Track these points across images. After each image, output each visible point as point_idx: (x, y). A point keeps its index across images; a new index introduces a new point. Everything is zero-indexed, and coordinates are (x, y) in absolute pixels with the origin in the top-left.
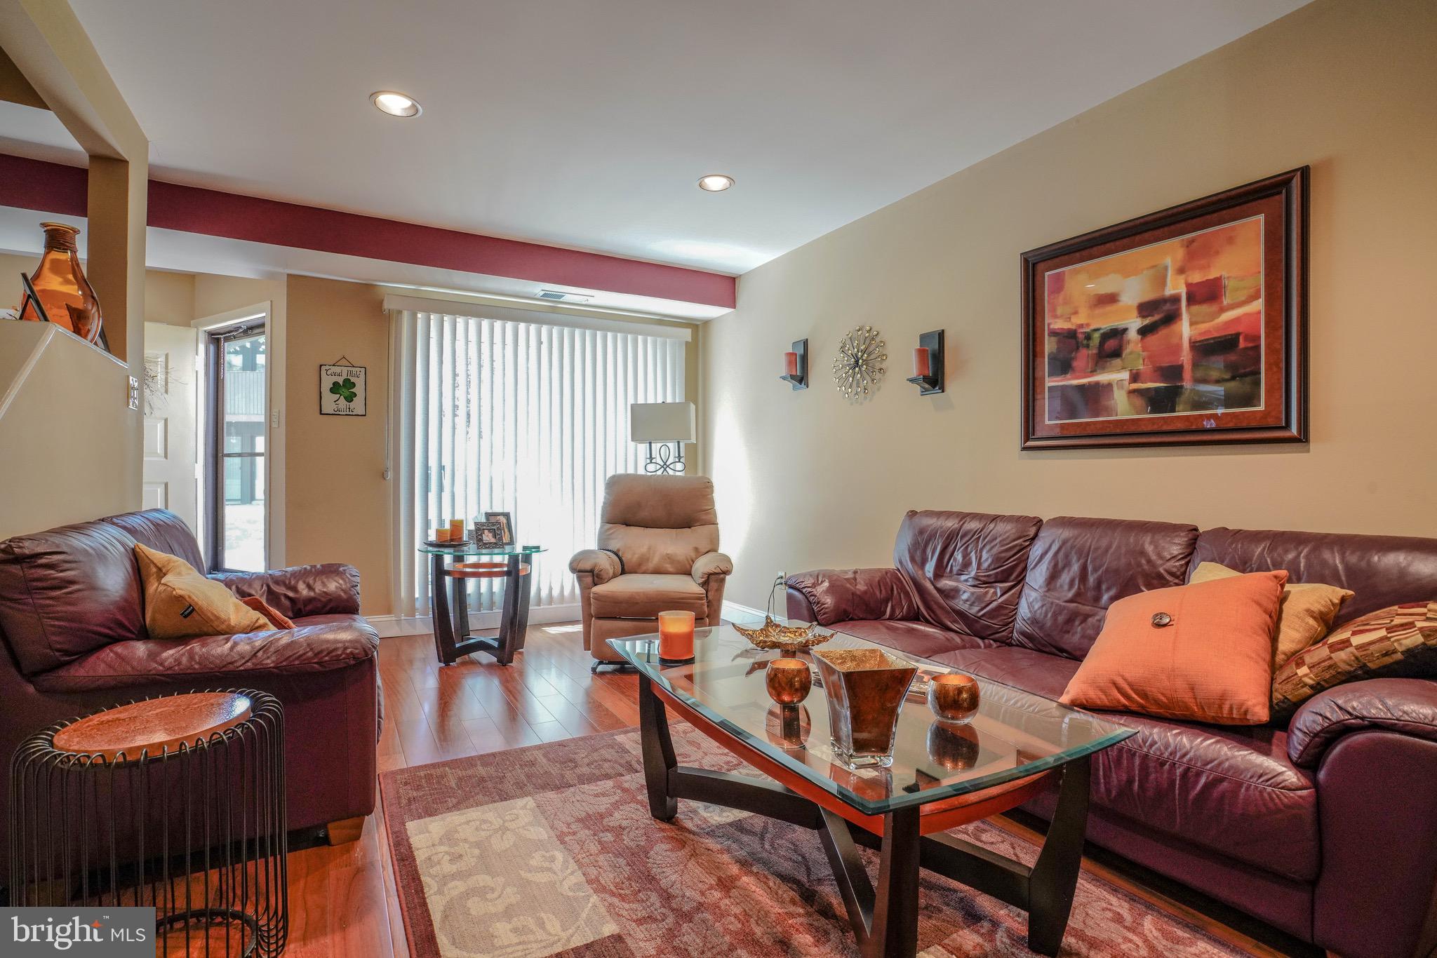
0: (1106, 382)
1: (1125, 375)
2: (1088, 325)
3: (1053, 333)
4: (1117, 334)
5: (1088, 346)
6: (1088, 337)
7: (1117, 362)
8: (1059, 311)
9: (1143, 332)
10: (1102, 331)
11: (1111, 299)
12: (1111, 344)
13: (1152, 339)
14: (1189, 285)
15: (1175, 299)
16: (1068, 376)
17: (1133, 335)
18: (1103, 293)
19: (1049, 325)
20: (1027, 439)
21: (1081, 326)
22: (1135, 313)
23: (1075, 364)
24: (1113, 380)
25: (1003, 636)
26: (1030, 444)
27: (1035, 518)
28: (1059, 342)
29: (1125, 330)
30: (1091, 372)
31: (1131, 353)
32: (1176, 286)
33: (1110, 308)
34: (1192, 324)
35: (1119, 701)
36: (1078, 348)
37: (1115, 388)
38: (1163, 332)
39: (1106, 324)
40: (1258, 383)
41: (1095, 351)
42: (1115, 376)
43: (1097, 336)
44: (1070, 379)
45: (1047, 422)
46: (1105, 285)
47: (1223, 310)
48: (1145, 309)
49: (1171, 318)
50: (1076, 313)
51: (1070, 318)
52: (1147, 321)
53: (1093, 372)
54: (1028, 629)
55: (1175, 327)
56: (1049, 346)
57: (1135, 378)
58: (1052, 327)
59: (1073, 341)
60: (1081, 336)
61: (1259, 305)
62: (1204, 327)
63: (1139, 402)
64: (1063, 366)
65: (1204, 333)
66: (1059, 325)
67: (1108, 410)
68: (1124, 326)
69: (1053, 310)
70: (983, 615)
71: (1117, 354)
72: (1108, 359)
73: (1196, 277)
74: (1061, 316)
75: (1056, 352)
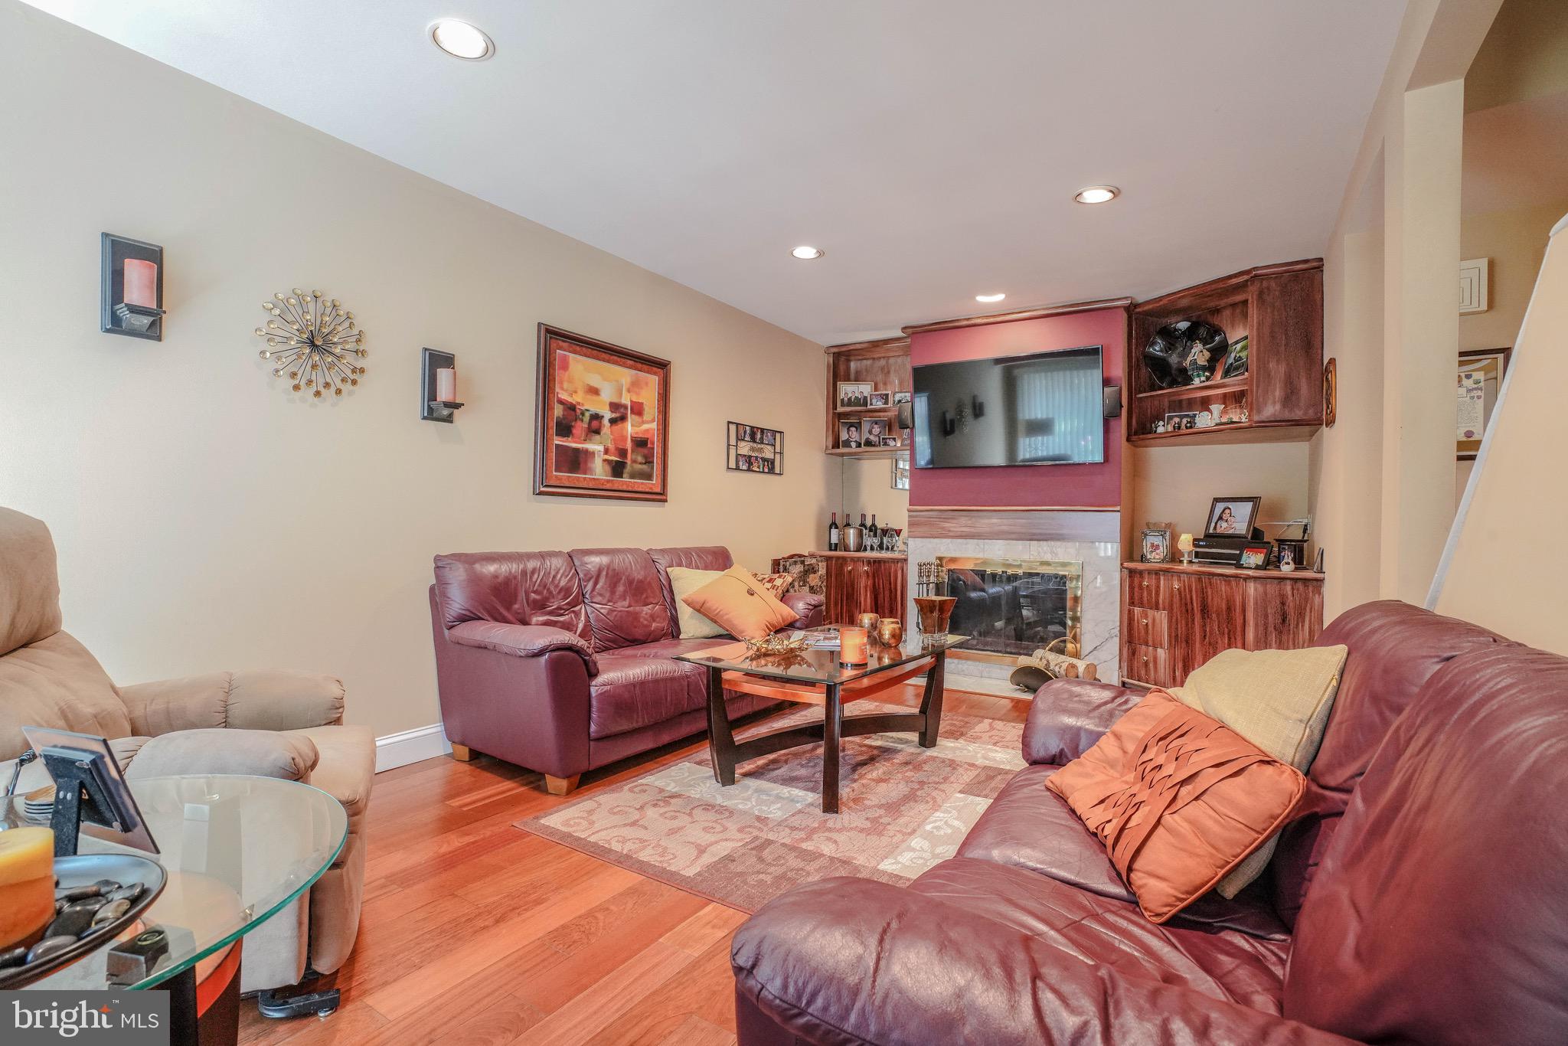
0: (592, 450)
1: (601, 448)
3: (561, 402)
5: (582, 421)
8: (565, 385)
9: (613, 421)
11: (594, 391)
13: (615, 428)
14: (631, 401)
15: (626, 407)
16: (570, 439)
17: (606, 422)
18: (592, 385)
20: (541, 485)
21: (579, 403)
22: (608, 407)
23: (574, 431)
26: (543, 489)
28: (564, 410)
29: (603, 417)
31: (605, 434)
32: (626, 400)
33: (595, 398)
34: (632, 426)
36: (576, 420)
37: (596, 456)
38: (620, 425)
40: (653, 468)
41: (586, 426)
42: (595, 446)
43: (587, 414)
44: (570, 442)
45: (554, 473)
46: (595, 381)
47: (643, 422)
48: (614, 406)
49: (623, 418)
50: (576, 392)
52: (614, 415)
55: (625, 424)
57: (606, 451)
59: (573, 413)
61: (654, 425)
62: (637, 429)
63: (608, 468)
64: (565, 429)
65: (637, 433)
66: (564, 396)
67: (593, 472)
69: (561, 383)
71: (597, 432)
73: (635, 399)
74: (566, 391)
75: (561, 416)
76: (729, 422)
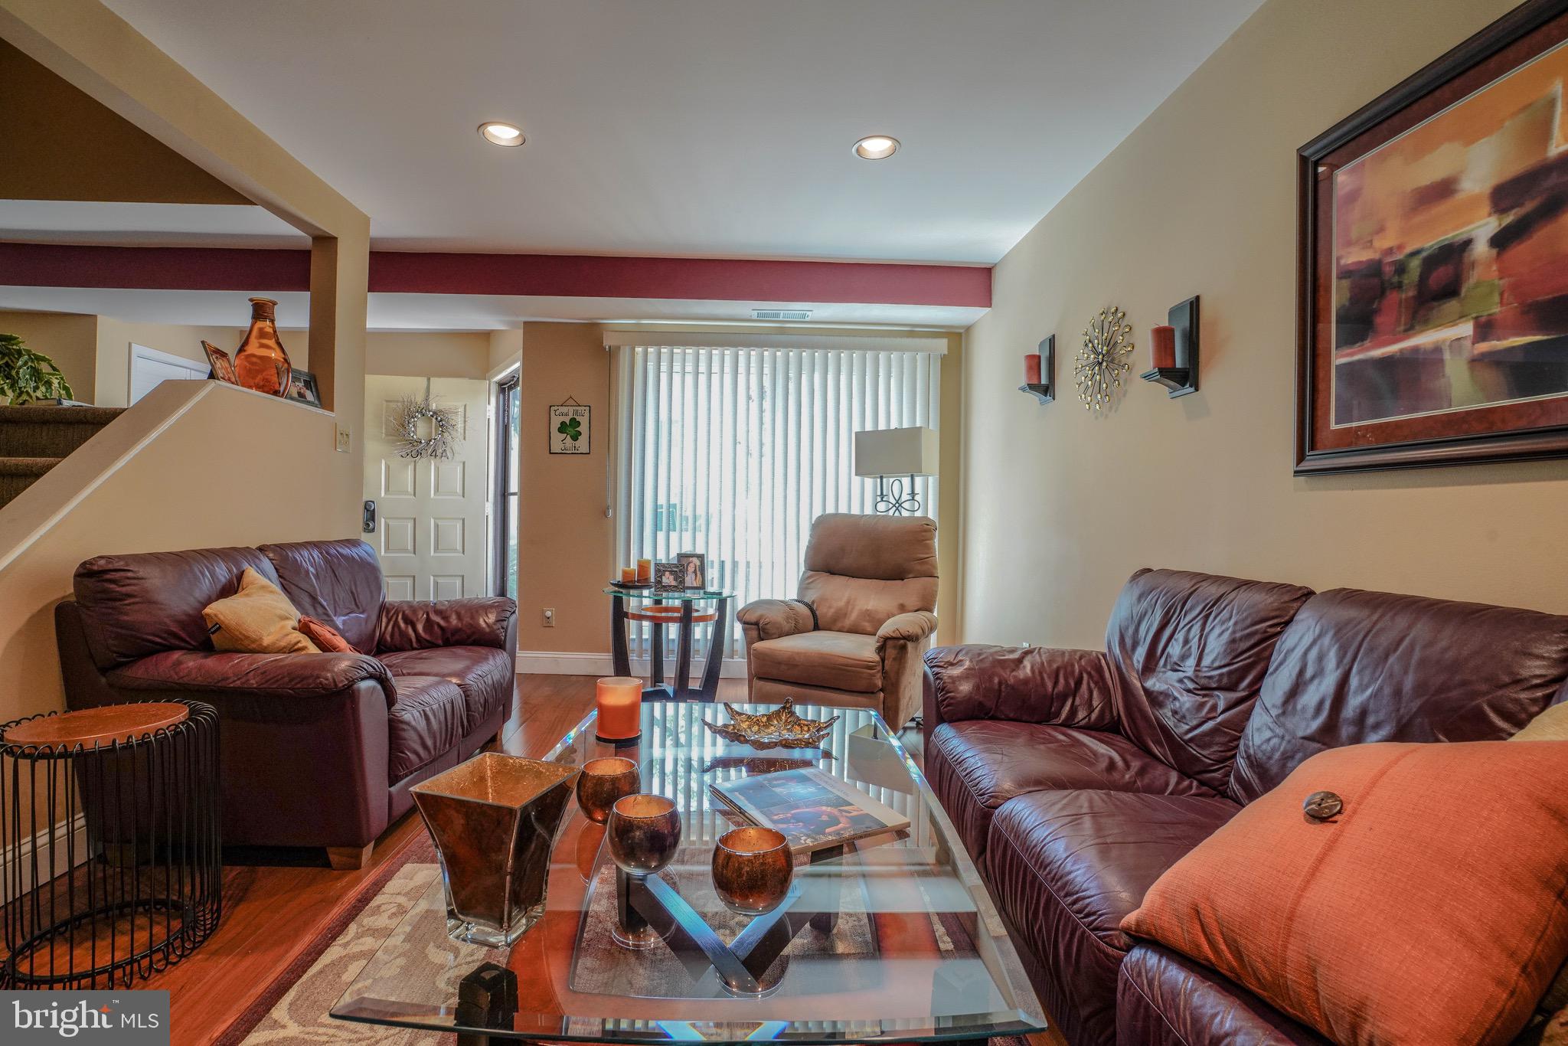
0: (1431, 346)
1: (1466, 329)
2: (1400, 247)
3: (1345, 273)
4: (1455, 253)
5: (1399, 286)
6: (1401, 268)
7: (1452, 306)
8: (1354, 232)
9: (1501, 241)
10: (1424, 254)
11: (1444, 190)
12: (1440, 275)
13: (1518, 252)
16: (1367, 343)
17: (1480, 250)
18: (1429, 183)
19: (1338, 259)
20: (1301, 457)
21: (1390, 251)
22: (1486, 208)
23: (1379, 319)
24: (1444, 341)
26: (1305, 466)
27: (1300, 588)
28: (1353, 287)
29: (1468, 243)
30: (1406, 331)
31: (1477, 285)
33: (1440, 208)
36: (1384, 293)
37: (1448, 357)
38: (1541, 235)
39: (1430, 242)
41: (1412, 293)
42: (1449, 333)
43: (1415, 264)
44: (1369, 349)
45: (1333, 426)
46: (1431, 169)
48: (1507, 193)
49: (1552, 206)
50: (1381, 230)
51: (1371, 241)
52: (1508, 219)
53: (1410, 330)
55: (1558, 222)
56: (1337, 296)
57: (1484, 331)
58: (1343, 262)
59: (1377, 282)
60: (1388, 270)
63: (1490, 377)
64: (1361, 326)
66: (1354, 256)
67: (1439, 397)
68: (1465, 237)
69: (1346, 232)
70: (1191, 740)
71: (1451, 291)
72: (1435, 304)
74: (1358, 241)
75: (1347, 304)
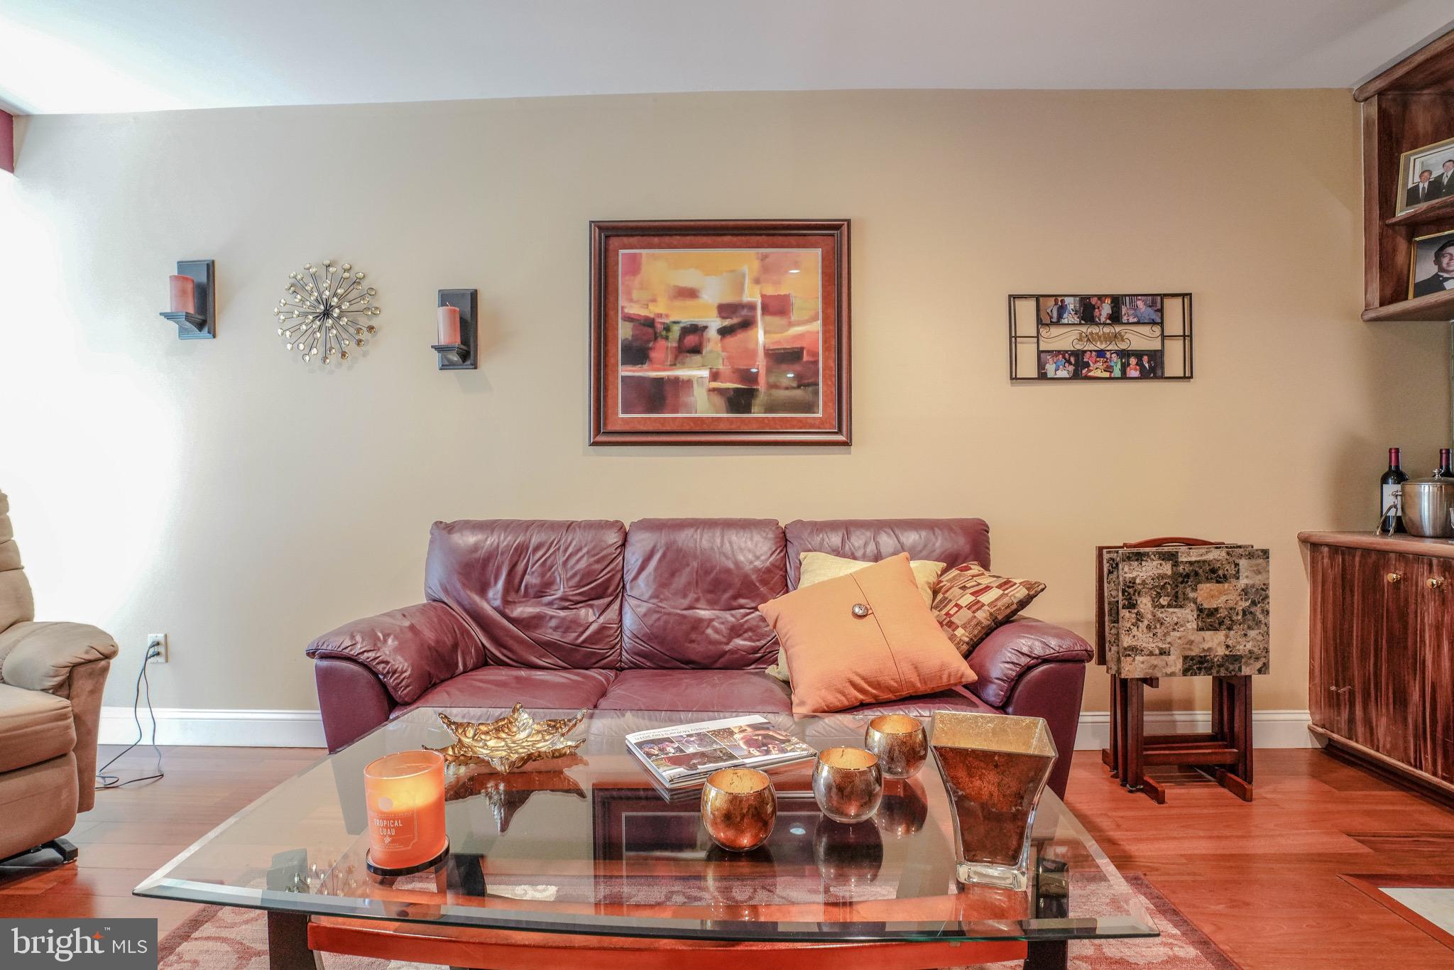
0: (686, 378)
1: (705, 373)
2: (667, 316)
3: (628, 318)
4: (696, 330)
5: (667, 338)
6: (667, 329)
7: (697, 358)
8: (635, 295)
9: (724, 332)
10: (682, 325)
11: (691, 294)
12: (691, 340)
13: (732, 341)
14: (763, 296)
15: (752, 307)
16: (645, 367)
17: (712, 333)
18: (683, 286)
19: (623, 308)
20: (598, 431)
21: (660, 316)
22: (715, 312)
23: (653, 355)
24: (694, 376)
25: (612, 661)
26: (601, 438)
28: (634, 328)
29: (706, 328)
30: (671, 365)
31: (711, 352)
32: (752, 295)
33: (690, 303)
34: (766, 332)
35: (856, 699)
36: (656, 339)
37: (695, 385)
38: (740, 336)
39: (687, 319)
40: (816, 393)
41: (675, 345)
42: (695, 372)
43: (676, 330)
44: (646, 371)
45: (621, 415)
46: (688, 278)
47: (791, 325)
48: (725, 310)
49: (747, 324)
50: (654, 301)
51: (647, 305)
52: (727, 323)
53: (673, 365)
54: (645, 648)
55: (750, 333)
57: (715, 376)
58: (626, 311)
59: (650, 330)
60: (659, 327)
61: (817, 326)
62: (777, 337)
63: (719, 401)
64: (637, 354)
65: (777, 343)
66: (634, 310)
67: (688, 408)
68: (705, 324)
69: (629, 293)
70: (584, 642)
71: (697, 350)
72: (688, 355)
73: (770, 291)
74: (637, 302)
75: (630, 338)
76: (1013, 298)
